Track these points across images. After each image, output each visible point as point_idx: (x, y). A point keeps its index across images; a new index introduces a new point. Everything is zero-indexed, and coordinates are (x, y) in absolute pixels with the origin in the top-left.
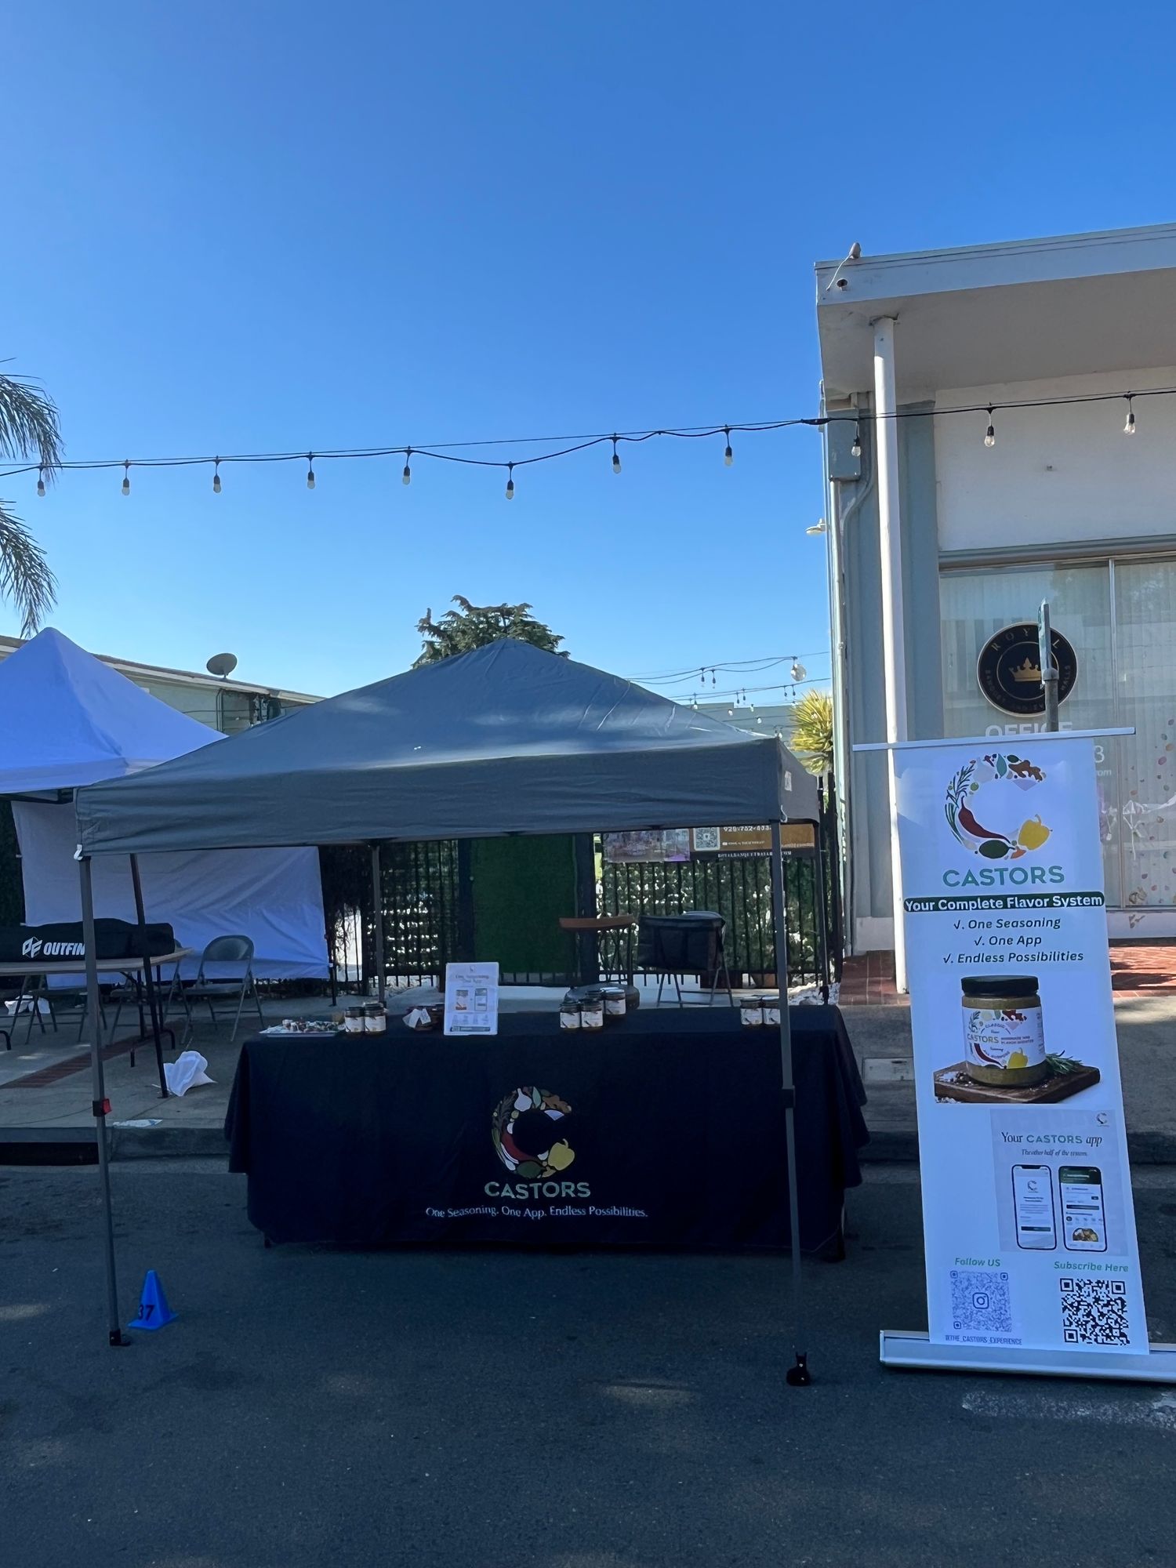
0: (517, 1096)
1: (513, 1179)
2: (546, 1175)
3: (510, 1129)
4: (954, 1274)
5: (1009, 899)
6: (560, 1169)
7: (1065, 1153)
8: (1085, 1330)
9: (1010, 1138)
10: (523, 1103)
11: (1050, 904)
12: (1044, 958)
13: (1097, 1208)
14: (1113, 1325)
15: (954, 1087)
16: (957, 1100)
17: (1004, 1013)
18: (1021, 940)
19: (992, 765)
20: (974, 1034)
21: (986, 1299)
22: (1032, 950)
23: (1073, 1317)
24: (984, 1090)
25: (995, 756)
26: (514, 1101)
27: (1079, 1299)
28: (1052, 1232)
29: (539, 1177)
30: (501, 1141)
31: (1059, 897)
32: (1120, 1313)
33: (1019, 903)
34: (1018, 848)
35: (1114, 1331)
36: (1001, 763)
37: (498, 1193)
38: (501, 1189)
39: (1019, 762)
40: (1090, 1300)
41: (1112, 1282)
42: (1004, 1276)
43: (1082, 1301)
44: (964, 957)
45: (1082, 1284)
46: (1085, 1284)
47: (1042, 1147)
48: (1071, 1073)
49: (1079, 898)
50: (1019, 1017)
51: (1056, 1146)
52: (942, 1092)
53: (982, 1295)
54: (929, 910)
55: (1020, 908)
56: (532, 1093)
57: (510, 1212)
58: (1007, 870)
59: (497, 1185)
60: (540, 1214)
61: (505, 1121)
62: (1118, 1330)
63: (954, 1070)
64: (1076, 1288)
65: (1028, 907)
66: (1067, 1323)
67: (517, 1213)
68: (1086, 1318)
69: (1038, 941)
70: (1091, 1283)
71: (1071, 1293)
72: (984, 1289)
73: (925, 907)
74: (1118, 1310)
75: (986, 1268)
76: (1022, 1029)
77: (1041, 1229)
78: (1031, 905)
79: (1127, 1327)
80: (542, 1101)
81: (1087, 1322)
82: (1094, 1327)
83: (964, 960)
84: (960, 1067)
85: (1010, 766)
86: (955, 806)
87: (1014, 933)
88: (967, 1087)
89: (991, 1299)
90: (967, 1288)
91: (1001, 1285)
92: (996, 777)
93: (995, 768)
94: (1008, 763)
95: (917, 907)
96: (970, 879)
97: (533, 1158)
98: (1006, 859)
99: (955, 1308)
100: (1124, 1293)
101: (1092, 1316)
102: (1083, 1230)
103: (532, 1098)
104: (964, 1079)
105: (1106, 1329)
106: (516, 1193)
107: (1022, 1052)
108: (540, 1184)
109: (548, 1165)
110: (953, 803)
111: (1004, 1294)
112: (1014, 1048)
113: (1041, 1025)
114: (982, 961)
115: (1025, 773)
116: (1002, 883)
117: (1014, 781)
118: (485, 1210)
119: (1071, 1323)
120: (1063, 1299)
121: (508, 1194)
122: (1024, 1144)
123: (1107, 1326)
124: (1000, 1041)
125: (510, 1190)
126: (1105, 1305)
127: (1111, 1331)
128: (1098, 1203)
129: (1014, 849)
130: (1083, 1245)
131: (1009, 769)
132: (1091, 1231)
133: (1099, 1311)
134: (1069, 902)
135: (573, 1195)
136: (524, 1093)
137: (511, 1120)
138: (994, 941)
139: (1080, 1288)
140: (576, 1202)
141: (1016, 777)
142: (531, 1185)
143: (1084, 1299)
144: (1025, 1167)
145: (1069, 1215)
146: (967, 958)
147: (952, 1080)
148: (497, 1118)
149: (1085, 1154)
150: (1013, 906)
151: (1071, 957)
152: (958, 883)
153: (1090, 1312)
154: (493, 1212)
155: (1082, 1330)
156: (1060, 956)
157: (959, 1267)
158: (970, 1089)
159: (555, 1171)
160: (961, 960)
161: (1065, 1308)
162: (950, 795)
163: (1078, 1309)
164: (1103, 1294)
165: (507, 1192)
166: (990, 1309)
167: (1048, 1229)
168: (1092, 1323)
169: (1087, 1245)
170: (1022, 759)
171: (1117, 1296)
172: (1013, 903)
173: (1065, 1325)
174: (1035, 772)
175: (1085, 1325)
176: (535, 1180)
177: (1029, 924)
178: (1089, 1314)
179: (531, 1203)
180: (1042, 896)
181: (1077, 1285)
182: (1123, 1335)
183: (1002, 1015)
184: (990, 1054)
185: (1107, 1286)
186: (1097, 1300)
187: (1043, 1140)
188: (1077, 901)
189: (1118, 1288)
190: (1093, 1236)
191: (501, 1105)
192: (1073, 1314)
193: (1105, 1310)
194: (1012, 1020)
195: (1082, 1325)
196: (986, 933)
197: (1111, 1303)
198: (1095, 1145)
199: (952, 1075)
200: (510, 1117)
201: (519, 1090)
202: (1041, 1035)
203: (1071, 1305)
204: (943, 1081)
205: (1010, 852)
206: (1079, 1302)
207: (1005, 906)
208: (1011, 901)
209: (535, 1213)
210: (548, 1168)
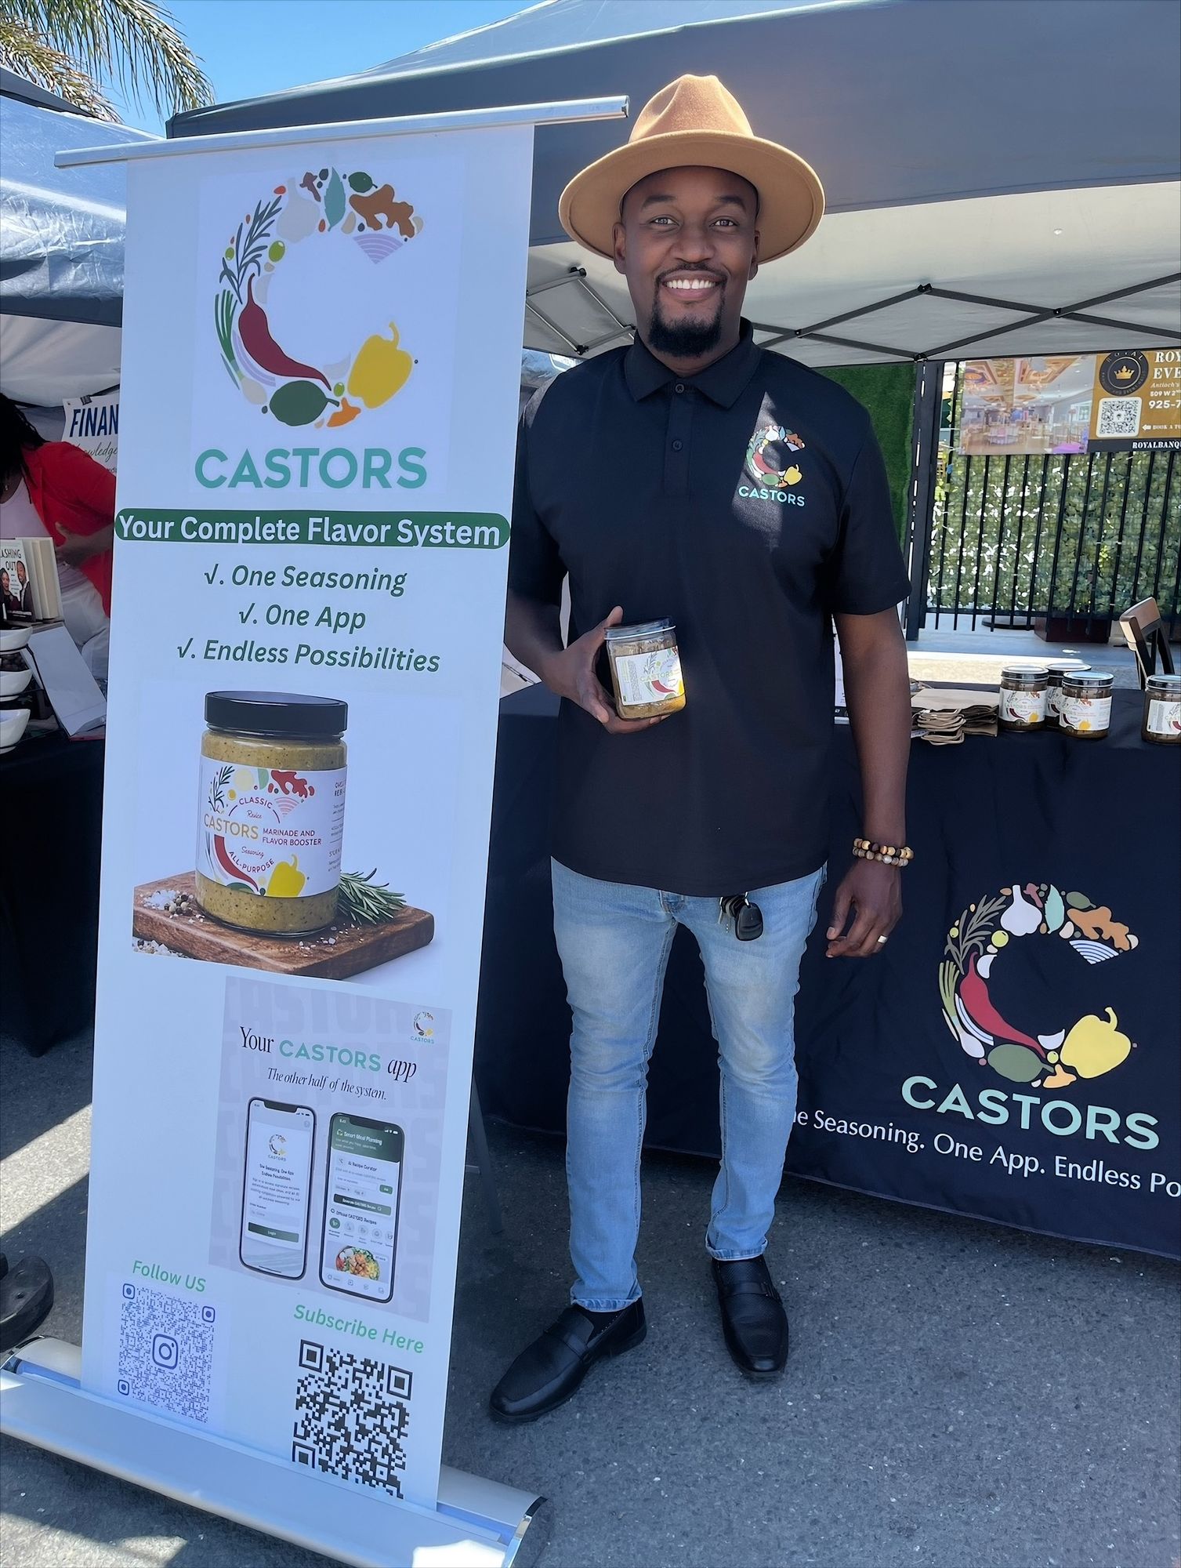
0: (1009, 901)
1: (977, 1076)
2: (1051, 1083)
3: (984, 966)
4: (128, 1290)
5: (312, 520)
6: (1088, 1072)
7: (346, 1087)
8: (329, 1453)
9: (253, 1039)
10: (1021, 918)
11: (392, 540)
12: (366, 660)
13: (386, 1210)
14: (378, 1455)
15: (169, 921)
16: (173, 949)
17: (275, 775)
18: (325, 617)
19: (317, 198)
20: (216, 815)
21: (174, 1350)
22: (343, 641)
23: (314, 1422)
24: (221, 934)
25: (324, 174)
26: (1002, 911)
27: (328, 1390)
28: (300, 1245)
29: (1036, 1084)
30: (957, 990)
31: (410, 523)
32: (394, 1435)
33: (331, 531)
34: (344, 400)
35: (379, 1468)
36: (336, 189)
37: (930, 1104)
38: (939, 1096)
39: (373, 190)
40: (346, 1396)
41: (391, 1368)
42: (209, 1314)
43: (331, 1394)
44: (217, 646)
45: (337, 1360)
46: (342, 1362)
47: (306, 1067)
48: (382, 919)
49: (449, 527)
50: (300, 787)
51: (334, 1071)
52: (145, 931)
53: (169, 1342)
54: (163, 539)
55: (332, 542)
56: (1044, 900)
57: (954, 1147)
58: (316, 452)
59: (932, 1085)
60: (1028, 1165)
61: (975, 947)
62: (385, 1470)
63: (172, 887)
64: (326, 1366)
65: (349, 542)
66: (301, 1431)
67: (973, 1153)
68: (332, 1431)
69: (355, 622)
70: (353, 1361)
71: (317, 1375)
72: (172, 1331)
73: (155, 532)
74: (393, 1428)
75: (178, 1292)
76: (299, 814)
77: (280, 1235)
78: (354, 539)
79: (403, 1467)
80: (1067, 919)
81: (334, 1439)
82: (346, 1451)
83: (216, 654)
84: (184, 881)
85: (354, 200)
86: (235, 297)
87: (311, 599)
88: (190, 925)
89: (183, 1352)
90: (146, 1323)
91: (201, 1329)
92: (322, 227)
93: (322, 205)
94: (349, 192)
95: (139, 529)
96: (246, 472)
97: (1030, 1041)
98: (319, 425)
99: (125, 1354)
100: (408, 1398)
101: (346, 1429)
102: (356, 1252)
103: (1043, 910)
104: (187, 908)
105: (366, 1460)
106: (976, 1107)
107: (295, 864)
108: (1037, 1101)
109: (1059, 1062)
110: (233, 292)
111: (203, 1349)
112: (281, 854)
113: (340, 809)
114: (250, 659)
115: (382, 218)
116: (304, 483)
117: (356, 238)
118: (894, 1134)
119: (307, 1434)
120: (302, 1382)
121: (956, 1108)
122: (274, 1058)
123: (369, 1456)
124: (261, 835)
125: (962, 1100)
126: (370, 1413)
127: (373, 1469)
128: (389, 1200)
129: (337, 404)
130: (350, 1283)
131: (349, 208)
132: (370, 1257)
133: (357, 1423)
134: (429, 535)
135: (1113, 1139)
136: (1028, 899)
137: (990, 949)
138: (279, 615)
139: (333, 1368)
140: (1119, 1156)
141: (361, 228)
142: (1016, 1097)
143: (336, 1393)
144: (270, 1104)
145: (336, 1216)
146: (222, 648)
147: (167, 908)
148: (956, 941)
149: (381, 1094)
150: (319, 539)
151: (416, 663)
152: (222, 479)
153: (342, 1419)
154: (912, 1142)
155: (324, 1450)
156: (396, 659)
157: (138, 1280)
158: (197, 929)
159: (1074, 1078)
160: (210, 653)
161: (300, 1402)
162: (227, 272)
163: (322, 1410)
164: (370, 1389)
165: (955, 1101)
166: (176, 1371)
167: (293, 1237)
168: (342, 1442)
169: (358, 1283)
170: (379, 182)
171: (394, 1400)
172: (319, 530)
173: (295, 1435)
174: (401, 215)
175: (330, 1444)
176: (1026, 1089)
177: (346, 581)
178: (339, 1424)
179: (1010, 1136)
180: (378, 518)
181: (329, 1359)
182: (392, 1481)
183: (271, 780)
184: (241, 861)
185: (380, 1375)
186: (359, 1398)
187: (311, 1054)
188: (443, 532)
189: (399, 1383)
190: (370, 1266)
191: (971, 915)
192: (314, 1417)
193: (369, 1423)
194: (287, 792)
195: (325, 1443)
196: (262, 596)
197: (383, 1411)
198: (402, 1078)
199: (166, 898)
200: (988, 941)
201: (1016, 888)
202: (338, 831)
203: (313, 1398)
204: (150, 908)
205: (330, 410)
206: (327, 1396)
207: (303, 539)
208: (316, 525)
209: (1016, 1161)
210: (1058, 1068)
